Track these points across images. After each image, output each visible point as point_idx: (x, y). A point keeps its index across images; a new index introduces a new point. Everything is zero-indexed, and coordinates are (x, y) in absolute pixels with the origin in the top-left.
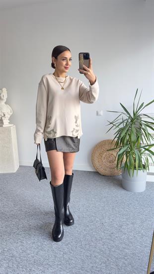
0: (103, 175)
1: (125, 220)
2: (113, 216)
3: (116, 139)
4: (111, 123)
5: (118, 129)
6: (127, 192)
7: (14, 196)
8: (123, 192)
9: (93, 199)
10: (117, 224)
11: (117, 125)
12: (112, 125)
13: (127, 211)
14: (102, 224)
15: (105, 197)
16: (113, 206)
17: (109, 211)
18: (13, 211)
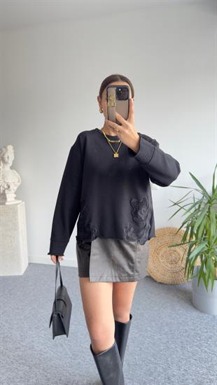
0: (160, 283)
1: (205, 371)
2: (184, 362)
3: (184, 229)
4: (175, 204)
6: (201, 315)
7: (21, 319)
8: (195, 314)
9: (149, 329)
10: (193, 380)
13: (206, 352)
14: (168, 378)
15: (167, 324)
16: (182, 342)
17: (177, 351)
18: (19, 348)
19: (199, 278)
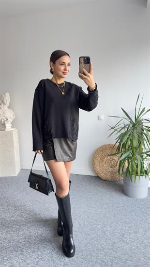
0: (105, 180)
1: (127, 228)
2: (114, 224)
3: (118, 144)
4: (112, 128)
5: (119, 134)
6: (129, 198)
7: (15, 201)
8: (125, 198)
9: (94, 206)
10: (119, 233)
11: (118, 130)
12: (113, 130)
13: (129, 218)
14: (104, 232)
15: (106, 204)
16: (115, 214)
17: (111, 218)
18: (13, 216)
19: (127, 174)
